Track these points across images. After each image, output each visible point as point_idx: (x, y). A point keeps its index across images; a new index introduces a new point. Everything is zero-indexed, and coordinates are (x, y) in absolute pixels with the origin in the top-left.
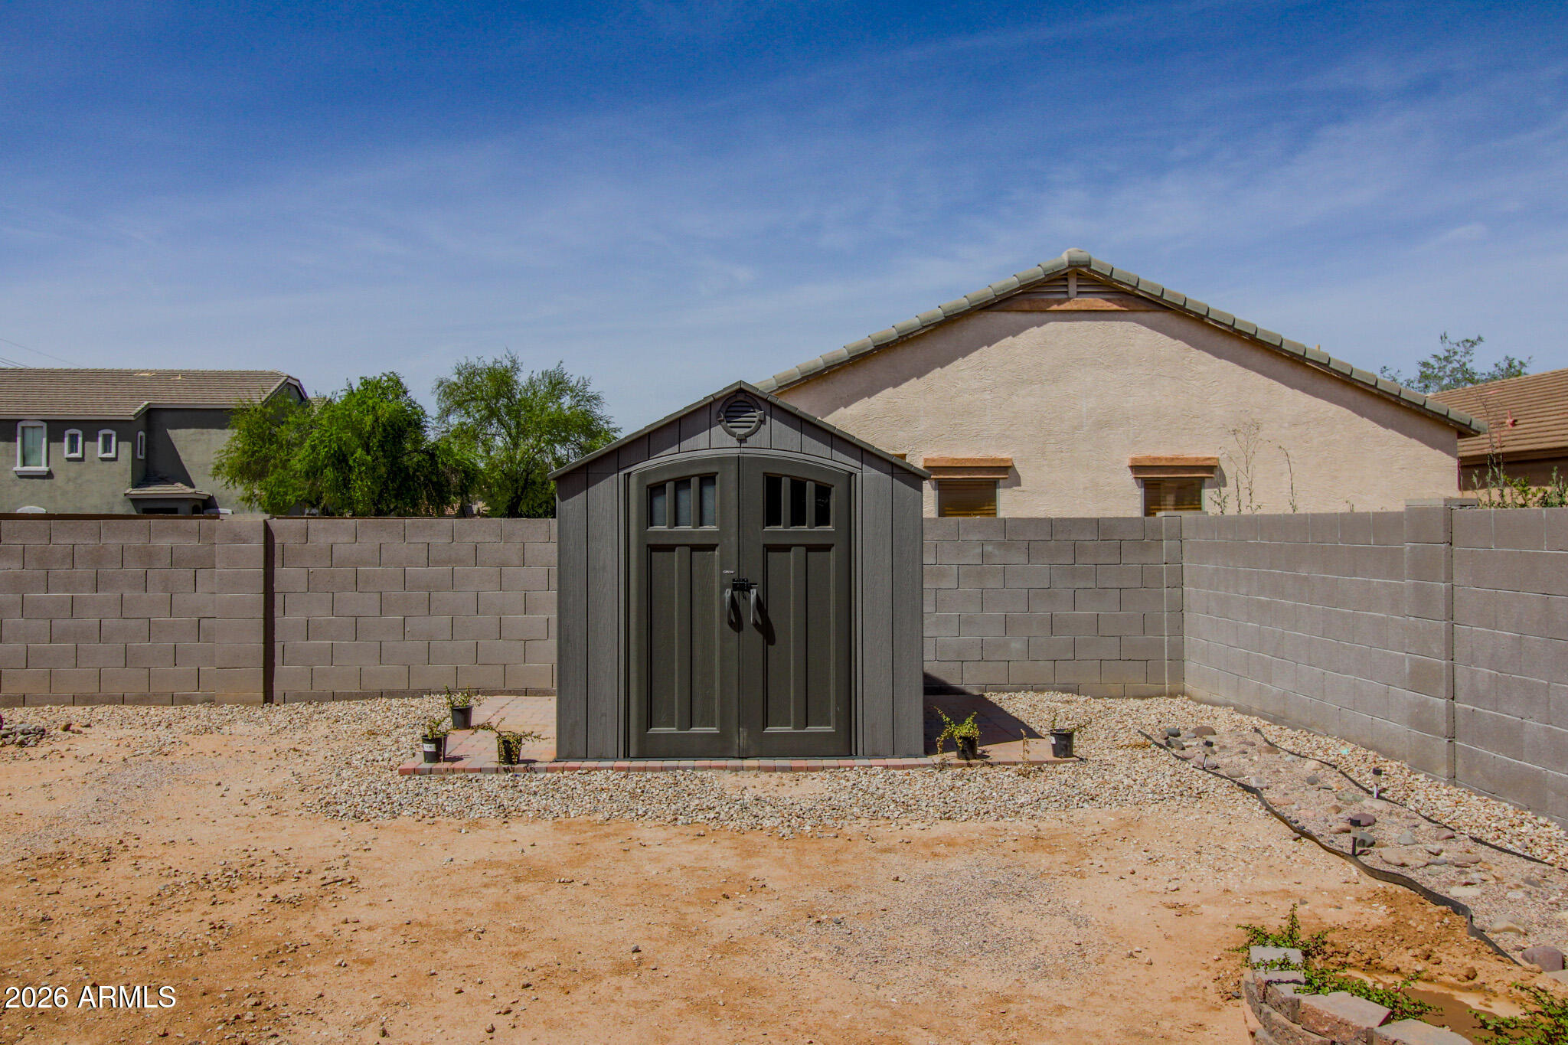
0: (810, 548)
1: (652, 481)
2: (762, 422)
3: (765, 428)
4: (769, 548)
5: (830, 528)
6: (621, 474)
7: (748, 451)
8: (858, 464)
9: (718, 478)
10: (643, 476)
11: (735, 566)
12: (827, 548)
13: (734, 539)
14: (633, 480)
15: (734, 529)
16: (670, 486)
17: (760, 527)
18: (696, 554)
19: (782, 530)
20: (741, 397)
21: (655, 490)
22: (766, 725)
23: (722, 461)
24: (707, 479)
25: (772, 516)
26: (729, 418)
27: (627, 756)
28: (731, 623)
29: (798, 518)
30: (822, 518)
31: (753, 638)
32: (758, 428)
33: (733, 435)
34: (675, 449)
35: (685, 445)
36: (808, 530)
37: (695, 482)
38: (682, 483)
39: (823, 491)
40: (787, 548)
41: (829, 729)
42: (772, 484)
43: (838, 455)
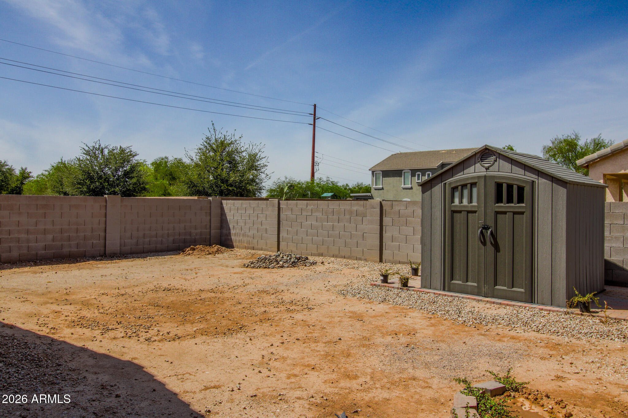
0: (515, 213)
1: (453, 186)
2: (496, 161)
3: (497, 163)
4: (497, 213)
5: (524, 205)
6: (443, 183)
7: (490, 173)
8: (537, 177)
9: (477, 184)
10: (450, 184)
11: (483, 219)
12: (522, 213)
13: (483, 209)
14: (447, 186)
15: (483, 205)
16: (460, 188)
17: (493, 204)
18: (470, 215)
19: (503, 206)
20: (487, 151)
21: (454, 189)
22: (496, 284)
23: (479, 177)
24: (473, 185)
25: (499, 199)
26: (482, 160)
27: (444, 290)
28: (482, 242)
29: (510, 200)
30: (521, 200)
31: (490, 249)
32: (494, 164)
33: (484, 167)
34: (462, 173)
35: (465, 171)
36: (514, 206)
37: (469, 186)
38: (464, 186)
39: (521, 189)
40: (505, 213)
41: (523, 290)
42: (499, 186)
43: (528, 173)
